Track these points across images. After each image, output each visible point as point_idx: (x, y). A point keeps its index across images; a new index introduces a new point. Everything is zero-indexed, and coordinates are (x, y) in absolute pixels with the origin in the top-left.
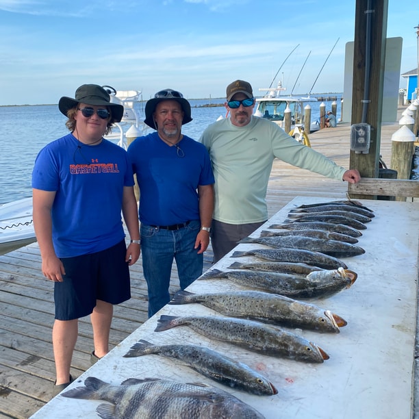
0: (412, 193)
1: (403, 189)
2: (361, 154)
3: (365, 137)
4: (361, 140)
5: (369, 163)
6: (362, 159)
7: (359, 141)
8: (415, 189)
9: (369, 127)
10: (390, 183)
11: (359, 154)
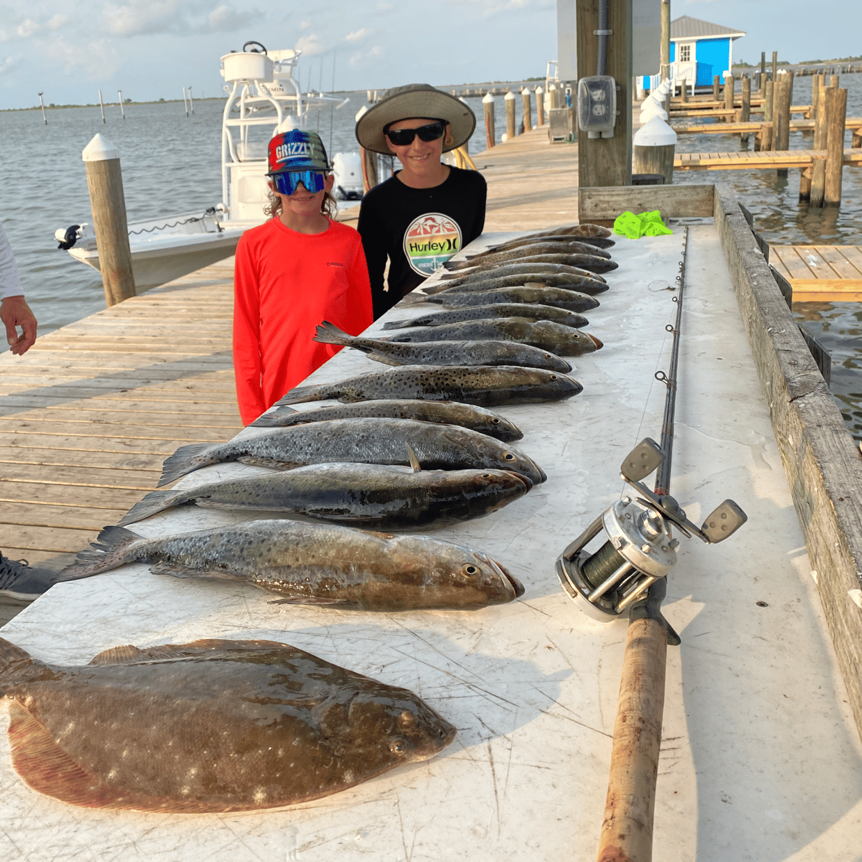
0: (697, 208)
1: (680, 203)
2: (600, 139)
3: (607, 102)
4: (599, 110)
5: (616, 156)
6: (602, 149)
7: (596, 113)
8: (703, 201)
9: (613, 81)
10: (656, 192)
11: (596, 140)
